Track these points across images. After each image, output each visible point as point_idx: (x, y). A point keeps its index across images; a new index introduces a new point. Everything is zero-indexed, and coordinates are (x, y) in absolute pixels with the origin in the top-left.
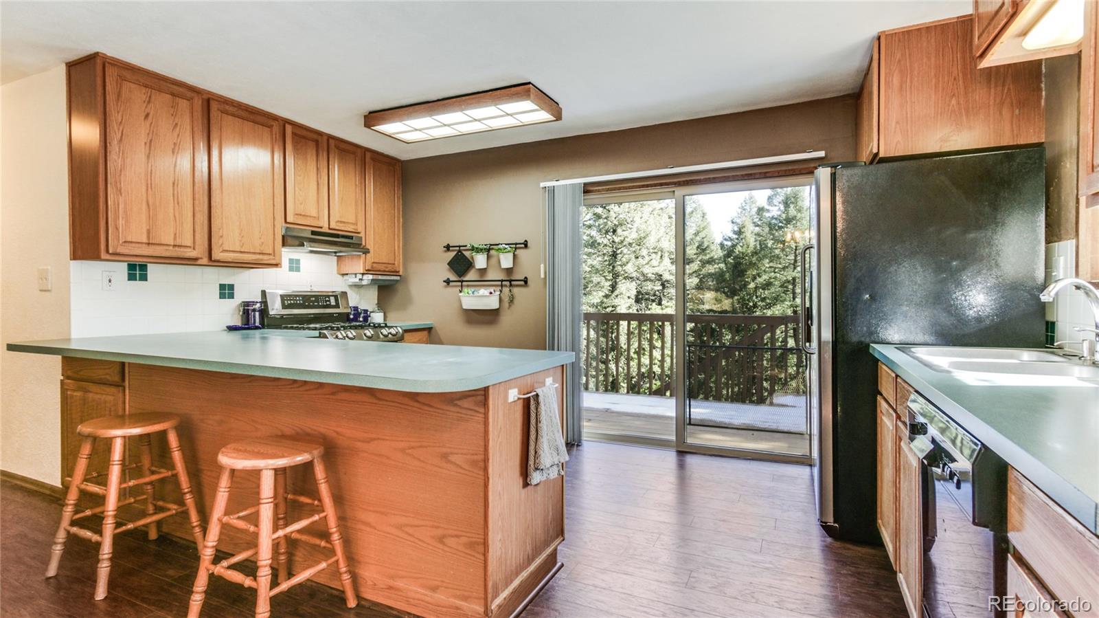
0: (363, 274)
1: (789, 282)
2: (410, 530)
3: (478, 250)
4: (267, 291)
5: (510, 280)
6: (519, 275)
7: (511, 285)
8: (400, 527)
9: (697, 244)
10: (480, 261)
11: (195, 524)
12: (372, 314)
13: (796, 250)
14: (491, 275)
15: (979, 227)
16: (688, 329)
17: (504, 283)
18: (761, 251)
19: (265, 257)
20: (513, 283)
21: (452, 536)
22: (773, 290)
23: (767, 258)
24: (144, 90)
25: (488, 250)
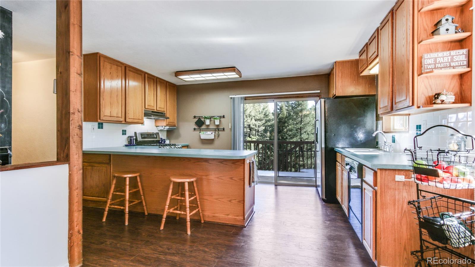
0: (165, 126)
1: (299, 129)
2: (220, 200)
3: (207, 118)
4: (137, 132)
5: (218, 129)
6: (221, 127)
7: (218, 131)
8: (217, 199)
9: (264, 113)
10: (208, 122)
11: (144, 205)
12: (166, 141)
13: (301, 116)
14: (211, 127)
15: (360, 117)
16: (260, 147)
17: (216, 130)
18: (289, 117)
19: (140, 120)
20: (219, 130)
21: (234, 200)
22: (293, 132)
23: (291, 119)
24: (110, 64)
25: (210, 118)
